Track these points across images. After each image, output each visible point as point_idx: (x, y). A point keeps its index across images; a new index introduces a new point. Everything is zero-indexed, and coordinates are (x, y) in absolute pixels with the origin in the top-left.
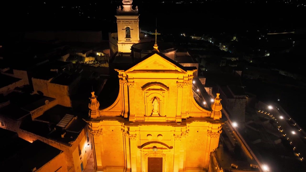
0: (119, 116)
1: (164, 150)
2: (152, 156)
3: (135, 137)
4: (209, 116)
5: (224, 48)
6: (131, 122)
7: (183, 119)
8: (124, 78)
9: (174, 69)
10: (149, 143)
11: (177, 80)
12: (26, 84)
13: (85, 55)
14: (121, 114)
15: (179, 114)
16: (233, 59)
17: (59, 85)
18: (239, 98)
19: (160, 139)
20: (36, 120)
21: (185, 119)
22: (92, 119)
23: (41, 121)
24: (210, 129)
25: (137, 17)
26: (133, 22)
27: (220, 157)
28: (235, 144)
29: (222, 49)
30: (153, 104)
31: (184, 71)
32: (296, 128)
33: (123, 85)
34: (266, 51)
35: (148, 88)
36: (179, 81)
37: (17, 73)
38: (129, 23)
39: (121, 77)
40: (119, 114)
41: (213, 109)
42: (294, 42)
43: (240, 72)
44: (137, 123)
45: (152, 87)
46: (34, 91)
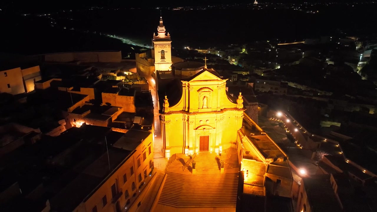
0: (181, 111)
1: (210, 130)
2: (203, 135)
3: (193, 122)
4: (236, 107)
5: (234, 62)
6: (190, 113)
7: (221, 110)
8: (186, 86)
9: (216, 79)
10: (201, 126)
11: (217, 85)
12: (91, 99)
13: (116, 75)
14: (183, 109)
15: (219, 106)
16: (244, 74)
17: (126, 96)
18: (253, 105)
19: (208, 123)
20: (115, 122)
21: (222, 110)
22: (165, 113)
23: (119, 122)
24: (237, 116)
25: (170, 42)
26: (167, 46)
27: (244, 132)
28: (252, 125)
29: (232, 63)
30: (203, 101)
31: (222, 80)
32: (298, 127)
33: (185, 90)
34: (276, 64)
35: (201, 91)
36: (219, 86)
37: (83, 91)
38: (164, 47)
39: (185, 85)
40: (181, 109)
41: (238, 102)
42: (303, 53)
43: (252, 84)
44: (194, 113)
45: (203, 90)
46: (102, 103)
